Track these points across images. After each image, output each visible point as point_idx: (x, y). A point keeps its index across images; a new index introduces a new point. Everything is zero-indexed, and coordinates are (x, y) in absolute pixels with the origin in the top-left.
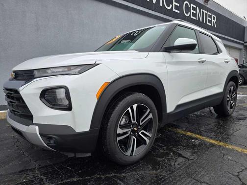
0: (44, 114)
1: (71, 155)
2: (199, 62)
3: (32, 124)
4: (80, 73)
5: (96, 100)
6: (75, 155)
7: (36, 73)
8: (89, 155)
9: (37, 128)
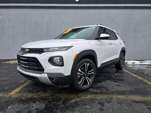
0: (50, 68)
1: (61, 87)
2: (110, 44)
3: (43, 73)
4: (66, 50)
5: (73, 62)
6: (62, 86)
7: (45, 50)
8: (68, 86)
9: (46, 74)
